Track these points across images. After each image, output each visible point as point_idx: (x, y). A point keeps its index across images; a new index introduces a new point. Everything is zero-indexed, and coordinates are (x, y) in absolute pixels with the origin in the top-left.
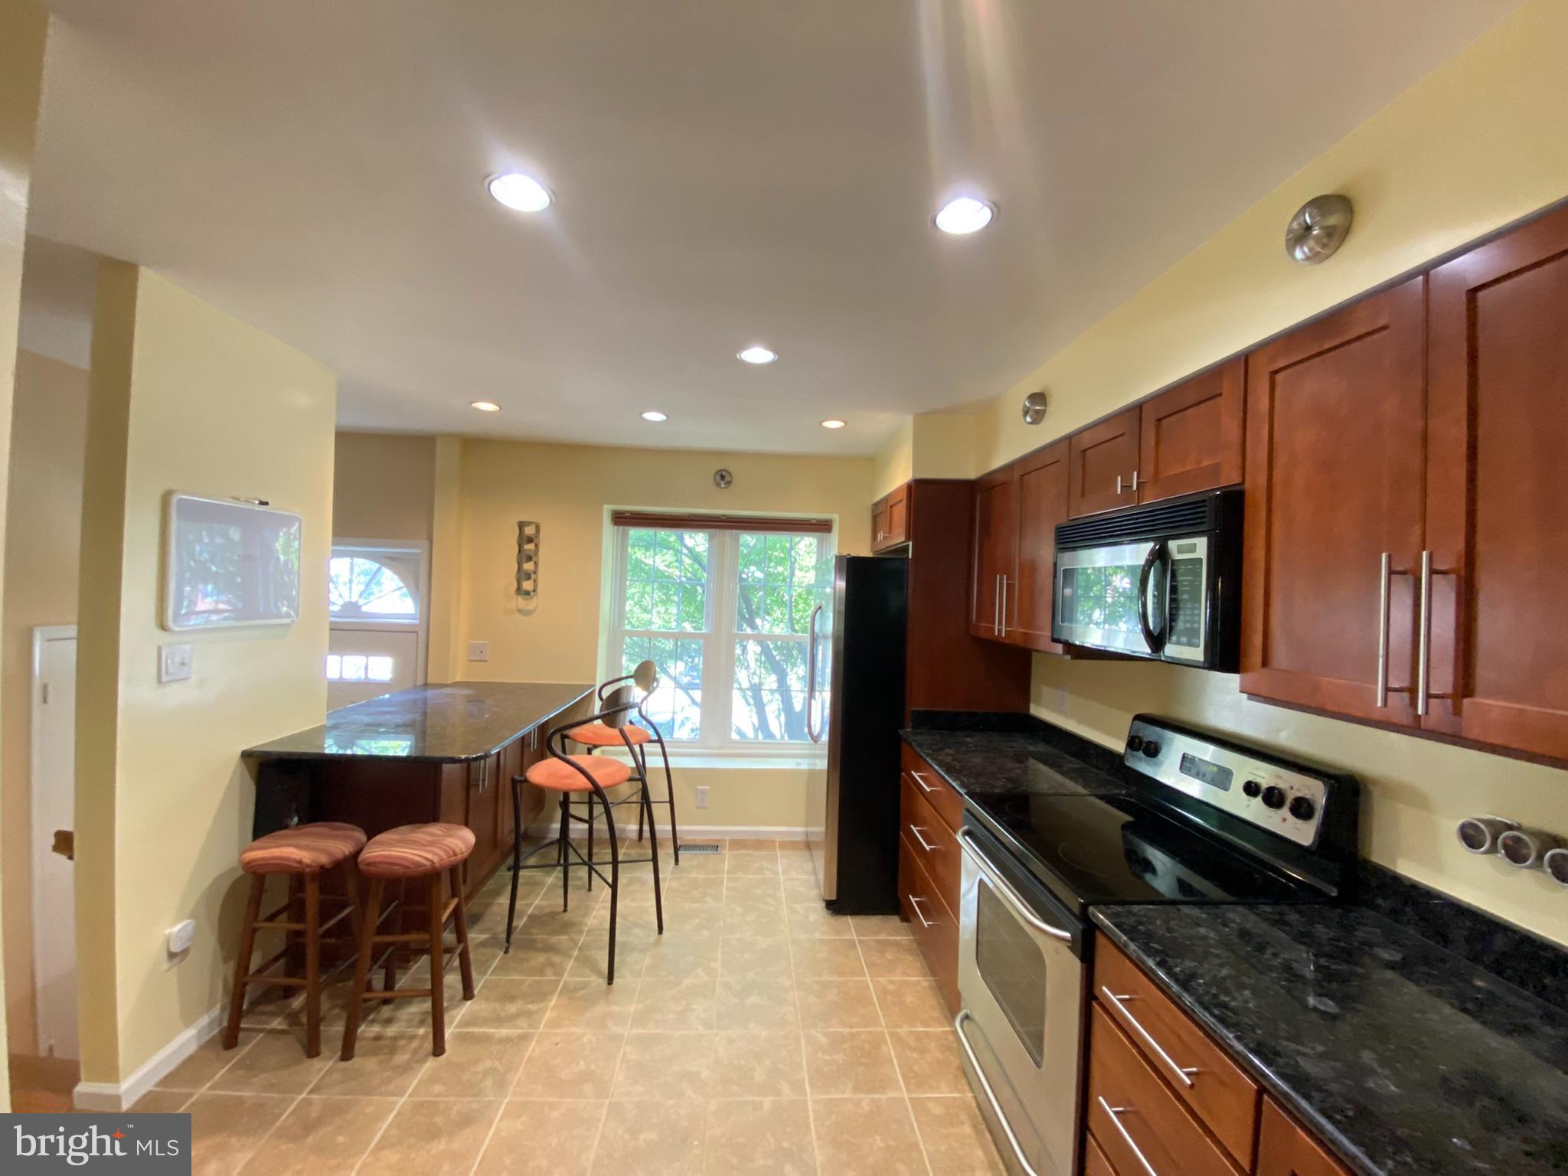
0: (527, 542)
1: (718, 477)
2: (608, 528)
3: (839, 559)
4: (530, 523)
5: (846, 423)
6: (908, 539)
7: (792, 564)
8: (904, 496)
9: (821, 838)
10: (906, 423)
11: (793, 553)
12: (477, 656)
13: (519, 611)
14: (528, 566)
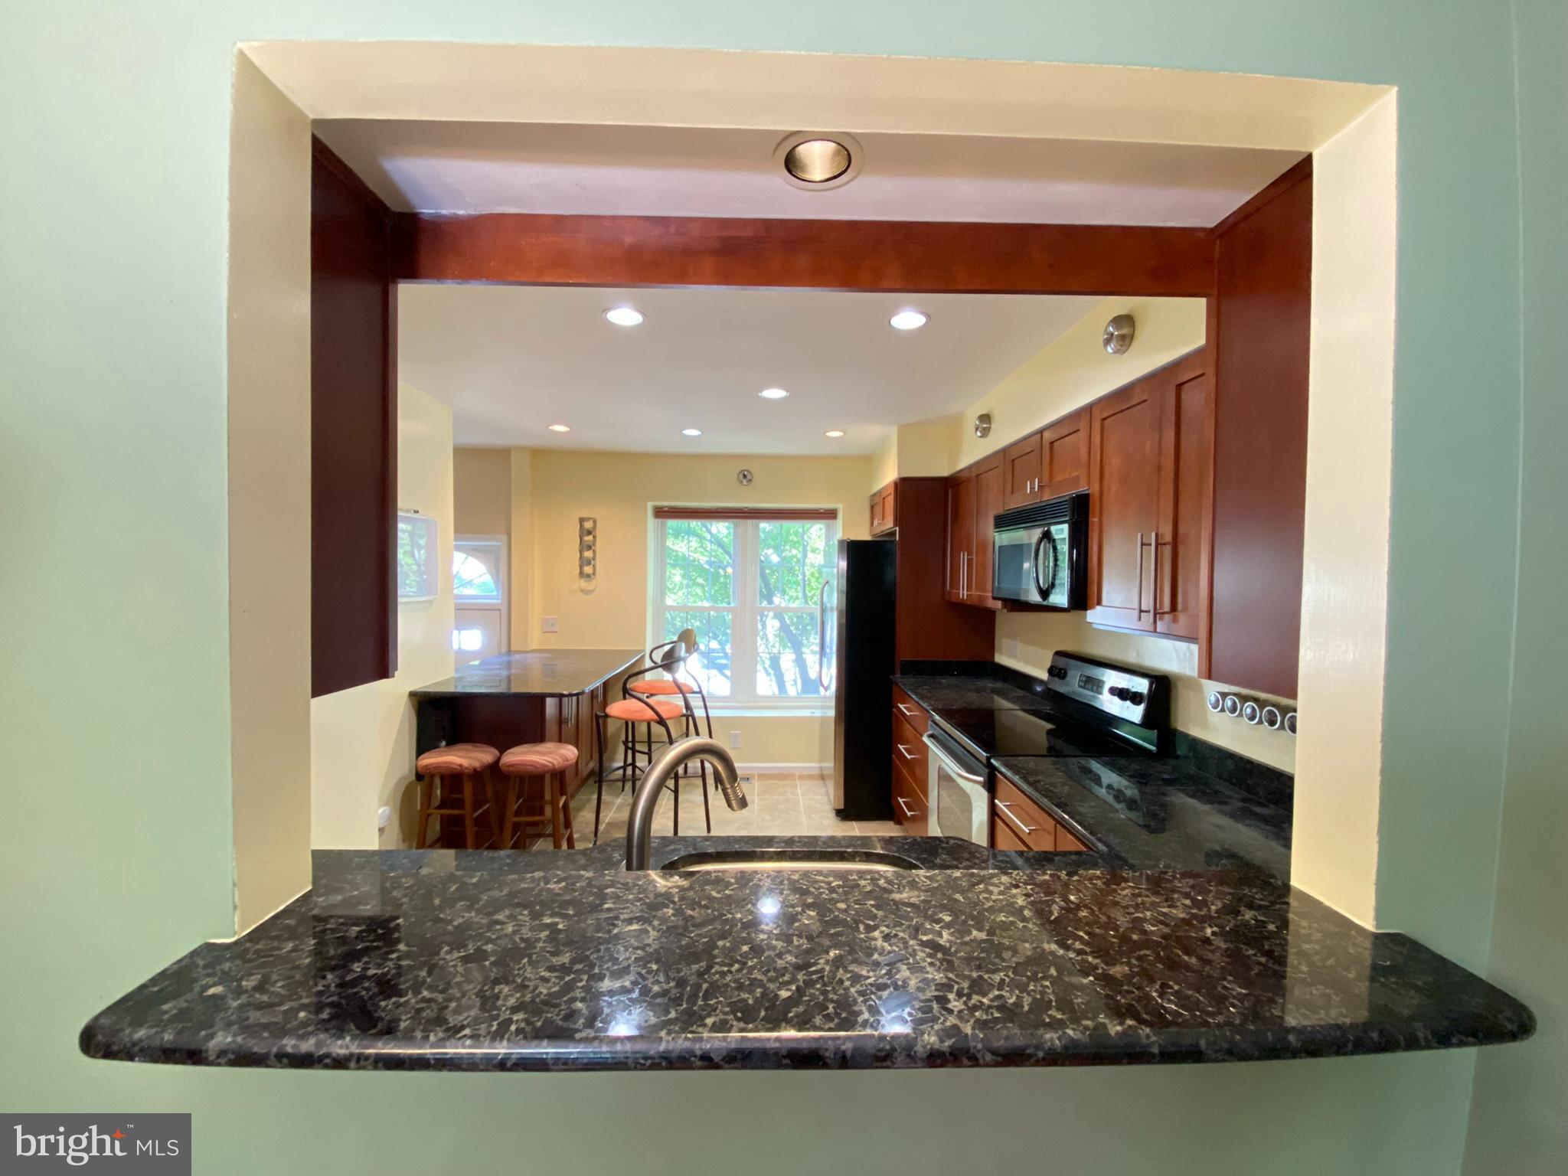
0: (587, 533)
1: (741, 476)
2: (651, 521)
3: (841, 542)
4: (589, 519)
5: (845, 433)
6: (895, 525)
7: (805, 547)
8: (892, 490)
9: (831, 772)
10: (893, 432)
11: (805, 537)
12: (549, 630)
13: (582, 591)
14: (588, 554)
